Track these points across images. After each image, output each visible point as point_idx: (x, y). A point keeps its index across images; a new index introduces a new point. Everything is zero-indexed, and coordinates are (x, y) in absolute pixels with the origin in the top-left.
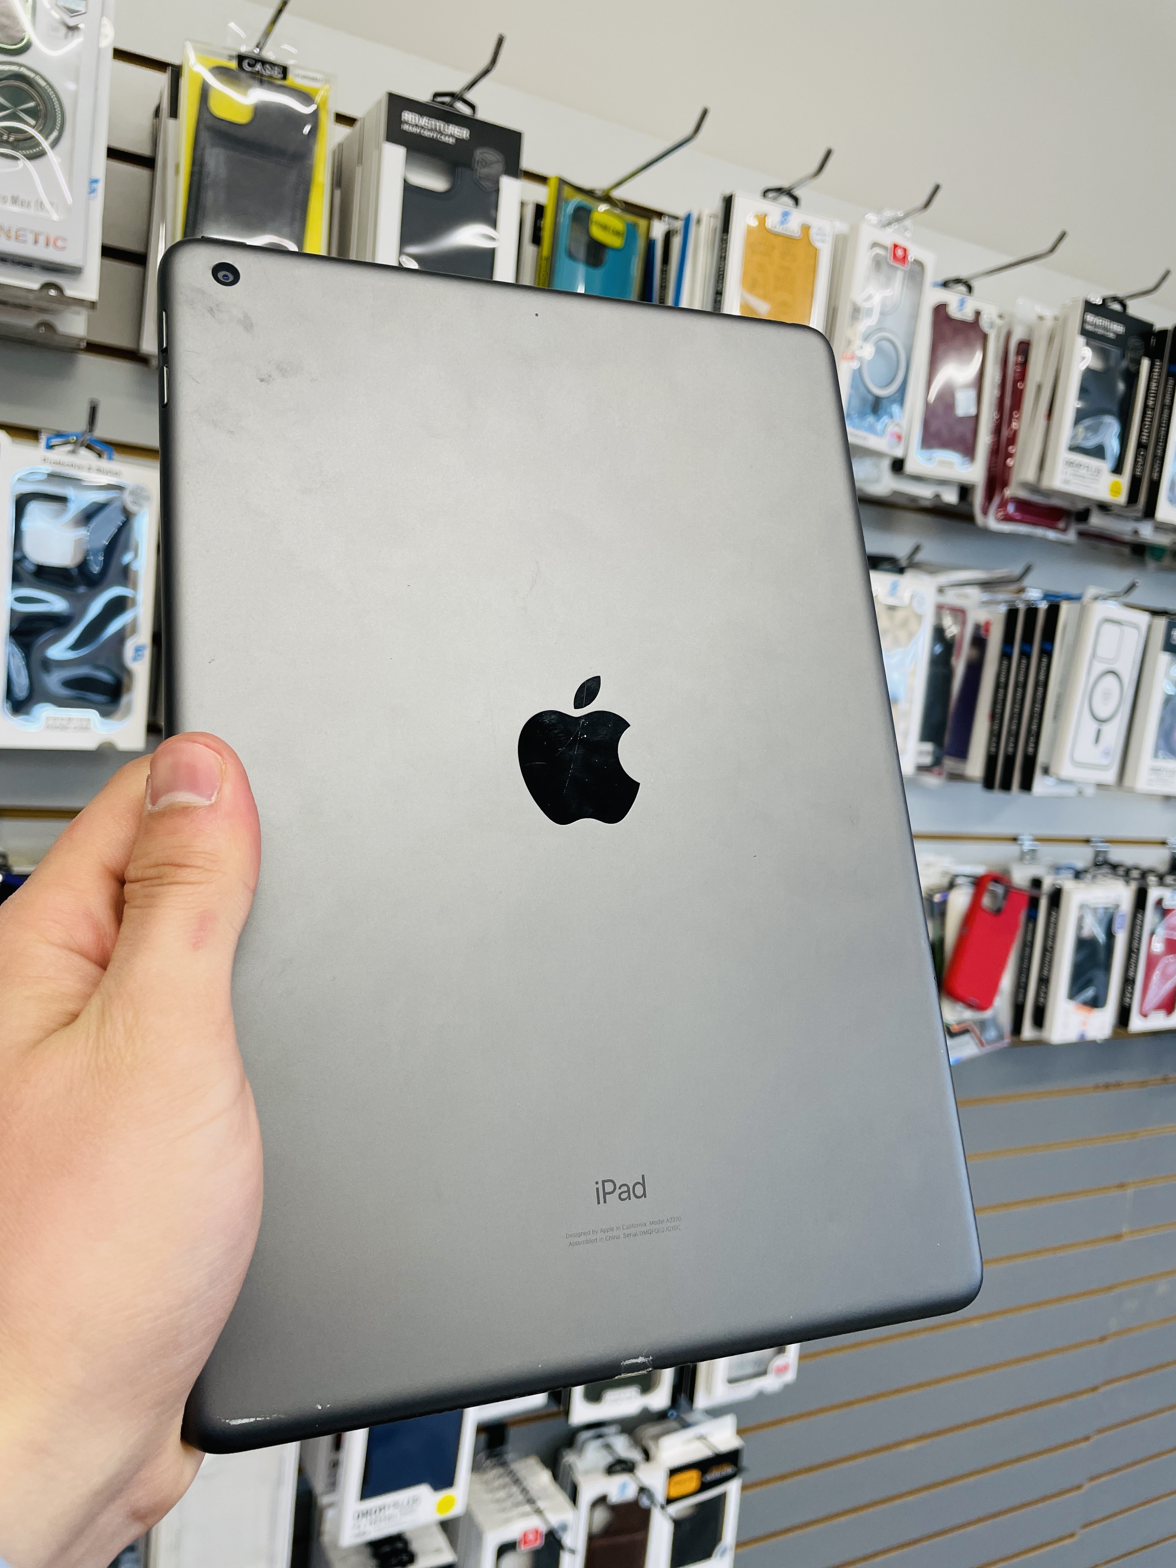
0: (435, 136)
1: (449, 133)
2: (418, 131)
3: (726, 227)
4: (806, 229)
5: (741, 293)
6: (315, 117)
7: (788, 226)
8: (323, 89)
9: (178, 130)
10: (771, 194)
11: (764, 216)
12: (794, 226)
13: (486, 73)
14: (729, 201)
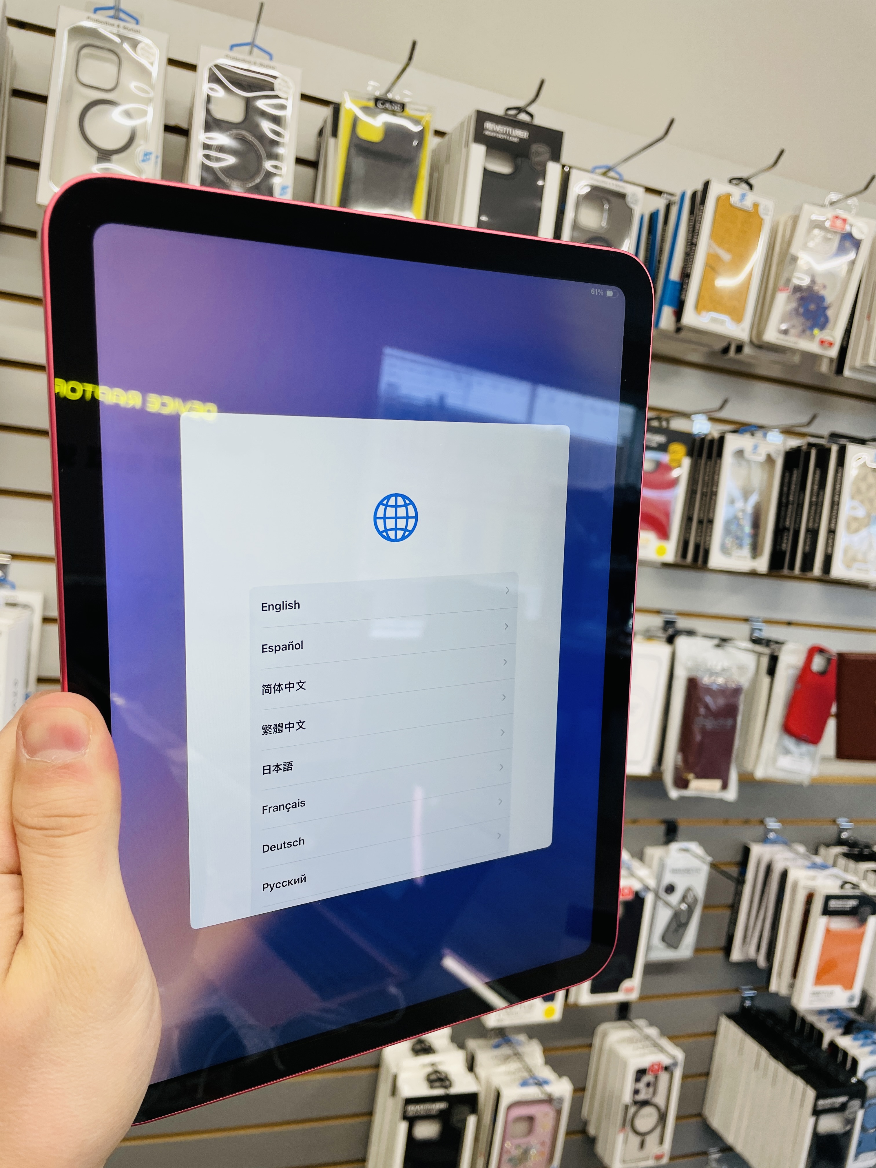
3: (703, 202)
4: (756, 206)
5: (709, 246)
6: (421, 135)
7: (744, 203)
8: (427, 117)
9: (336, 145)
10: (735, 182)
11: (729, 195)
12: (748, 203)
13: (533, 101)
14: (706, 185)
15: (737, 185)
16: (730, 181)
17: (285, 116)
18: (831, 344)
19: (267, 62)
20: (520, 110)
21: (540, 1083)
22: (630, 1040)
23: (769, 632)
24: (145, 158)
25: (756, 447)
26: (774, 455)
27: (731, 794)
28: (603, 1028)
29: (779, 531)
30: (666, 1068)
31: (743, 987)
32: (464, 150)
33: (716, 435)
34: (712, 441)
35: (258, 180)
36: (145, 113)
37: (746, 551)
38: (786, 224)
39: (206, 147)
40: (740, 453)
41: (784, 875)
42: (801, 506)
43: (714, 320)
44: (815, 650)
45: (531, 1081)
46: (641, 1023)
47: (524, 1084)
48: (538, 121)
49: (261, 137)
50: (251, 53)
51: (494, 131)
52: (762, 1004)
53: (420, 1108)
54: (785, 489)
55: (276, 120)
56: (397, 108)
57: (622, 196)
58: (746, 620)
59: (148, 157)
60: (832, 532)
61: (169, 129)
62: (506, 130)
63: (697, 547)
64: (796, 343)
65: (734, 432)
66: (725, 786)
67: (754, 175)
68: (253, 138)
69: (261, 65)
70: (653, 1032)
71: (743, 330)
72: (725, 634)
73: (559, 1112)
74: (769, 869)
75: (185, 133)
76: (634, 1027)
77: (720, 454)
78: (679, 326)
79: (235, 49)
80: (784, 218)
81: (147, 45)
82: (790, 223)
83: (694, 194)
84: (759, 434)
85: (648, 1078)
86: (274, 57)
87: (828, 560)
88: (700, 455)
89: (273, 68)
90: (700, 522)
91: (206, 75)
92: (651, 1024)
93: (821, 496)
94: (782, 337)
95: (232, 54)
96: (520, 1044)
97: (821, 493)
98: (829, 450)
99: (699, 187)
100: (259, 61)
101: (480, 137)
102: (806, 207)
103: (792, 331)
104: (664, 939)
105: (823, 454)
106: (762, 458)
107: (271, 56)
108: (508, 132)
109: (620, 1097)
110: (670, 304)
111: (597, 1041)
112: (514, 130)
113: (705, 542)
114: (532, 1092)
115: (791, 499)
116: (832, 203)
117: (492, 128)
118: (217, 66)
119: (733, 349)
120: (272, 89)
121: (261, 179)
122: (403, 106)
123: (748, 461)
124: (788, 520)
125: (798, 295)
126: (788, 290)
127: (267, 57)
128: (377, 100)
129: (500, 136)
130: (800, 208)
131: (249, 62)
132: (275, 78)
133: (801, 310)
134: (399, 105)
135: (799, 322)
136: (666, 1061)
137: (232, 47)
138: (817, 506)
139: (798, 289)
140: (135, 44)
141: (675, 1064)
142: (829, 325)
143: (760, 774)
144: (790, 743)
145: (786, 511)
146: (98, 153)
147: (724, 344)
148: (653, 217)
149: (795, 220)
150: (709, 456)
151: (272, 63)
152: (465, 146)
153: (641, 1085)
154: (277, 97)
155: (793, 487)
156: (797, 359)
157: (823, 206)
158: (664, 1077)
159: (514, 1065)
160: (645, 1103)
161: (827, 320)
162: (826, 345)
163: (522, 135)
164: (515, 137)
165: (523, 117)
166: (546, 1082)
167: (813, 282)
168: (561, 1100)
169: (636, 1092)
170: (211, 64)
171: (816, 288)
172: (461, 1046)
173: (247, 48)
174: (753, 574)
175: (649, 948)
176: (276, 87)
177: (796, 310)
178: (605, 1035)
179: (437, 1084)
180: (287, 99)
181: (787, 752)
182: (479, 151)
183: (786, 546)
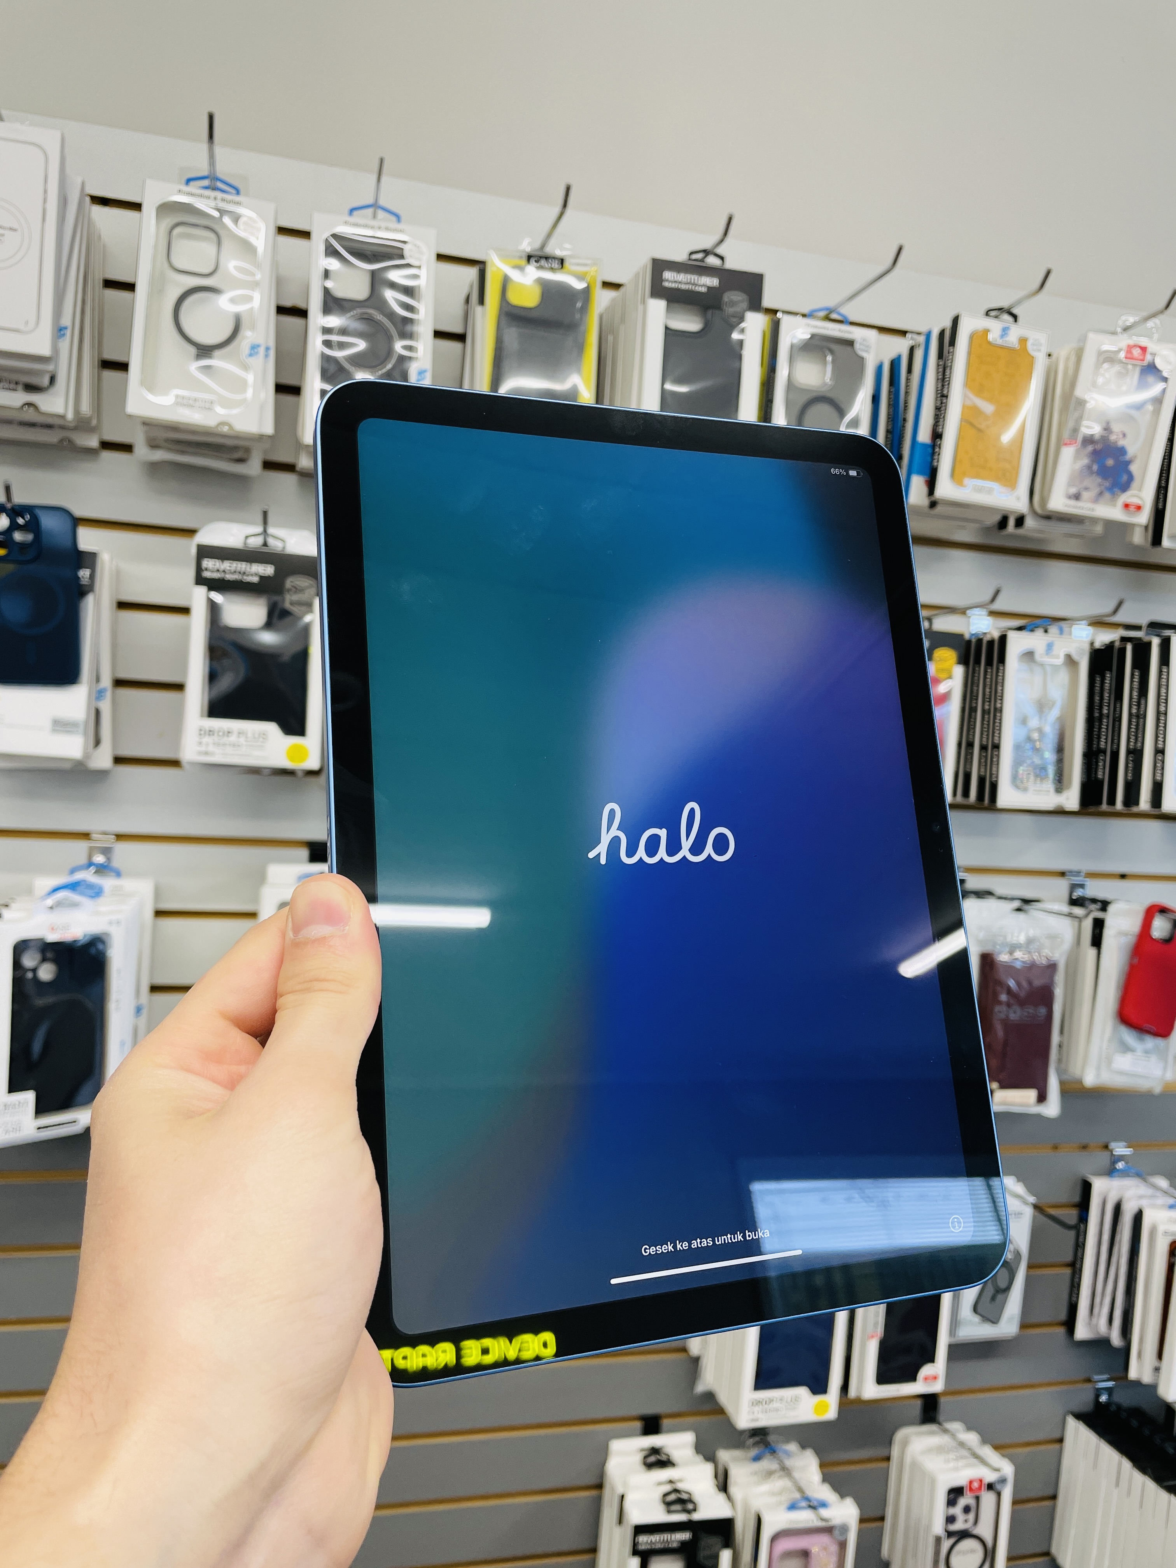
0: (690, 287)
1: (702, 284)
2: (676, 286)
3: (952, 343)
4: (1023, 341)
5: (965, 396)
6: (586, 293)
7: (1007, 339)
8: (592, 271)
9: (484, 314)
10: (993, 313)
11: (986, 331)
12: (1012, 339)
13: (722, 241)
14: (956, 321)
15: (996, 317)
16: (987, 314)
17: (419, 287)
18: (1139, 508)
19: (393, 224)
20: (706, 252)
21: (814, 1506)
22: (940, 1450)
23: (1094, 889)
24: (252, 352)
25: (1050, 647)
26: (1075, 657)
27: (1052, 1108)
28: (902, 1434)
29: (1091, 756)
30: (990, 1487)
31: (1096, 1377)
32: (640, 307)
33: (996, 635)
34: (991, 643)
35: (389, 366)
36: (250, 299)
37: (1049, 785)
38: (1067, 359)
39: (327, 331)
40: (1029, 655)
41: (1138, 1218)
42: (1118, 720)
43: (979, 490)
44: (1155, 910)
45: (804, 1504)
46: (955, 1426)
47: (793, 1507)
48: (730, 265)
49: (391, 315)
50: (375, 216)
51: (675, 282)
52: (1124, 1399)
53: (656, 1540)
54: (1097, 698)
55: (408, 291)
56: (556, 265)
57: (850, 343)
58: (1063, 874)
59: (256, 350)
60: (1160, 752)
61: (281, 310)
62: (691, 279)
63: (982, 781)
64: (1093, 510)
65: (1020, 629)
66: (1042, 1098)
67: (1019, 302)
68: (381, 316)
69: (387, 229)
70: (972, 1438)
71: (1018, 499)
72: (1028, 895)
73: (843, 1545)
74: (1118, 1210)
75: (302, 313)
76: (946, 1431)
77: (1002, 659)
78: (933, 499)
79: (355, 213)
80: (1063, 353)
81: (250, 218)
82: (1073, 358)
83: (942, 334)
84: (1053, 629)
85: (966, 1500)
86: (403, 218)
87: (1158, 789)
88: (978, 662)
89: (401, 231)
90: (983, 748)
91: (322, 248)
92: (969, 1428)
93: (1143, 706)
94: (1073, 502)
95: (351, 219)
96: (788, 1454)
97: (1143, 702)
98: (1149, 644)
99: (948, 324)
100: (383, 225)
101: (658, 290)
102: (1091, 336)
103: (1086, 495)
104: (975, 1309)
105: (1142, 650)
106: (1060, 660)
107: (398, 218)
108: (692, 281)
109: (929, 1526)
110: (920, 473)
111: (895, 1452)
112: (700, 278)
113: (991, 774)
114: (804, 1518)
115: (1105, 711)
116: (1126, 329)
117: (672, 278)
118: (334, 236)
119: (1011, 522)
120: (402, 257)
121: (393, 364)
122: (562, 261)
123: (1042, 665)
124: (1103, 739)
125: (1090, 448)
126: (1076, 443)
127: (394, 218)
128: (529, 257)
129: (683, 287)
130: (1083, 339)
131: (372, 228)
132: (405, 242)
133: (1095, 467)
134: (557, 262)
135: (1094, 483)
136: (990, 1477)
137: (352, 211)
138: (1138, 718)
139: (1088, 440)
140: (236, 219)
141: (1003, 1481)
142: (1134, 485)
143: (1090, 1079)
144: (1128, 1036)
145: (1100, 728)
146: (198, 349)
147: (997, 518)
148: (894, 365)
149: (1079, 354)
150: (989, 663)
151: (400, 226)
152: (641, 303)
153: (957, 1510)
154: (408, 266)
155: (1106, 695)
156: (1099, 529)
157: (1114, 333)
158: (988, 1499)
159: (780, 1483)
160: (964, 1535)
161: (1131, 478)
162: (1132, 509)
163: (711, 284)
164: (702, 286)
165: (712, 261)
166: (824, 1505)
167: (1107, 429)
168: (844, 1529)
169: (950, 1519)
170: (327, 234)
171: (1113, 438)
172: (711, 1458)
173: (370, 211)
174: (1060, 812)
175: (955, 1323)
176: (406, 253)
177: (1089, 467)
178: (905, 1443)
179: (677, 1507)
180: (419, 267)
181: (1126, 1048)
182: (658, 307)
183: (1102, 773)
